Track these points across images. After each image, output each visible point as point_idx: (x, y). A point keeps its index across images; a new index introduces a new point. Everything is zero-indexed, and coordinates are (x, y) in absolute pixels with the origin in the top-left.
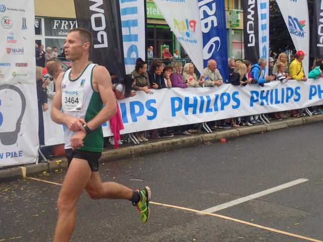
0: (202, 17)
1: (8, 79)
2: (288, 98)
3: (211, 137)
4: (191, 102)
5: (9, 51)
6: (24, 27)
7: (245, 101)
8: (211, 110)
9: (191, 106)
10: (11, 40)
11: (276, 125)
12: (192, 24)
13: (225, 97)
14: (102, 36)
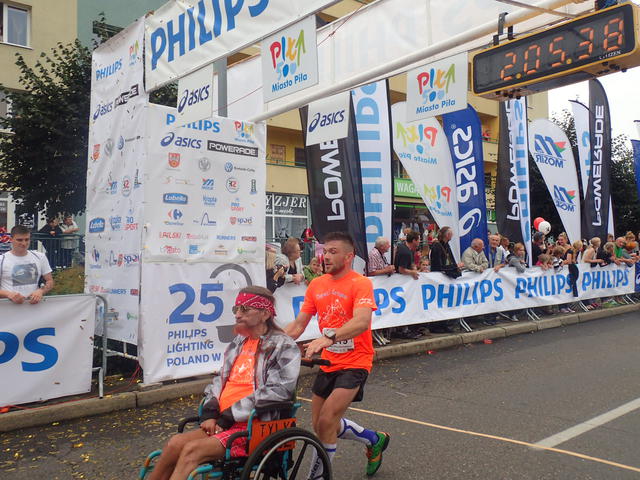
0: (459, 182)
1: (232, 258)
2: (560, 288)
3: (472, 337)
4: (446, 291)
5: (233, 221)
6: (254, 191)
7: (509, 292)
8: (470, 303)
9: (446, 296)
10: (235, 206)
11: (548, 322)
12: (446, 192)
13: (486, 286)
14: (338, 205)
